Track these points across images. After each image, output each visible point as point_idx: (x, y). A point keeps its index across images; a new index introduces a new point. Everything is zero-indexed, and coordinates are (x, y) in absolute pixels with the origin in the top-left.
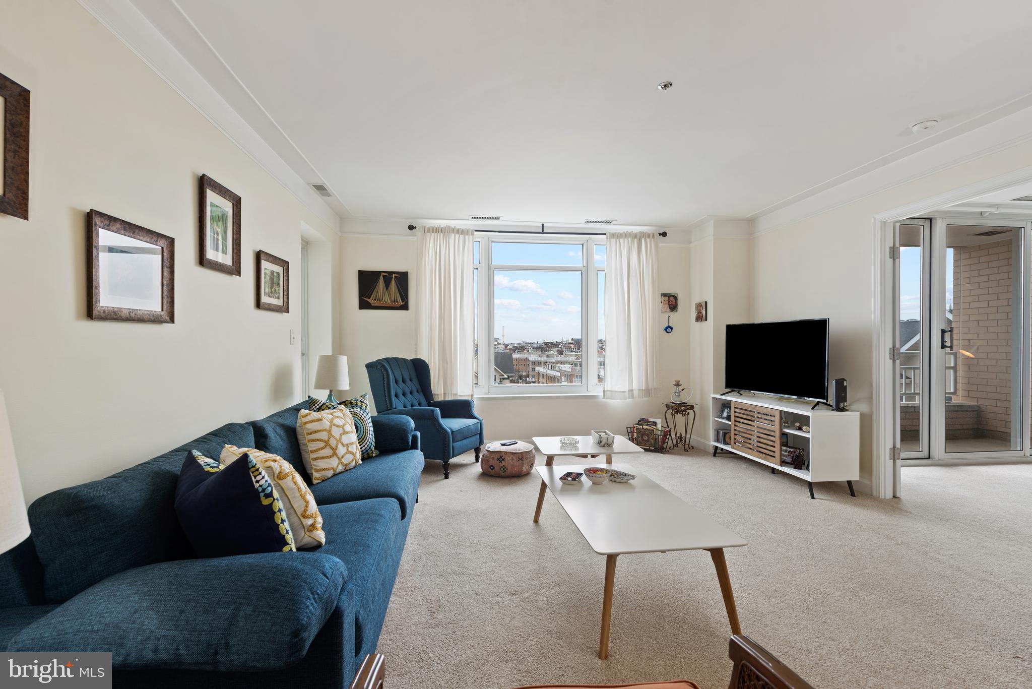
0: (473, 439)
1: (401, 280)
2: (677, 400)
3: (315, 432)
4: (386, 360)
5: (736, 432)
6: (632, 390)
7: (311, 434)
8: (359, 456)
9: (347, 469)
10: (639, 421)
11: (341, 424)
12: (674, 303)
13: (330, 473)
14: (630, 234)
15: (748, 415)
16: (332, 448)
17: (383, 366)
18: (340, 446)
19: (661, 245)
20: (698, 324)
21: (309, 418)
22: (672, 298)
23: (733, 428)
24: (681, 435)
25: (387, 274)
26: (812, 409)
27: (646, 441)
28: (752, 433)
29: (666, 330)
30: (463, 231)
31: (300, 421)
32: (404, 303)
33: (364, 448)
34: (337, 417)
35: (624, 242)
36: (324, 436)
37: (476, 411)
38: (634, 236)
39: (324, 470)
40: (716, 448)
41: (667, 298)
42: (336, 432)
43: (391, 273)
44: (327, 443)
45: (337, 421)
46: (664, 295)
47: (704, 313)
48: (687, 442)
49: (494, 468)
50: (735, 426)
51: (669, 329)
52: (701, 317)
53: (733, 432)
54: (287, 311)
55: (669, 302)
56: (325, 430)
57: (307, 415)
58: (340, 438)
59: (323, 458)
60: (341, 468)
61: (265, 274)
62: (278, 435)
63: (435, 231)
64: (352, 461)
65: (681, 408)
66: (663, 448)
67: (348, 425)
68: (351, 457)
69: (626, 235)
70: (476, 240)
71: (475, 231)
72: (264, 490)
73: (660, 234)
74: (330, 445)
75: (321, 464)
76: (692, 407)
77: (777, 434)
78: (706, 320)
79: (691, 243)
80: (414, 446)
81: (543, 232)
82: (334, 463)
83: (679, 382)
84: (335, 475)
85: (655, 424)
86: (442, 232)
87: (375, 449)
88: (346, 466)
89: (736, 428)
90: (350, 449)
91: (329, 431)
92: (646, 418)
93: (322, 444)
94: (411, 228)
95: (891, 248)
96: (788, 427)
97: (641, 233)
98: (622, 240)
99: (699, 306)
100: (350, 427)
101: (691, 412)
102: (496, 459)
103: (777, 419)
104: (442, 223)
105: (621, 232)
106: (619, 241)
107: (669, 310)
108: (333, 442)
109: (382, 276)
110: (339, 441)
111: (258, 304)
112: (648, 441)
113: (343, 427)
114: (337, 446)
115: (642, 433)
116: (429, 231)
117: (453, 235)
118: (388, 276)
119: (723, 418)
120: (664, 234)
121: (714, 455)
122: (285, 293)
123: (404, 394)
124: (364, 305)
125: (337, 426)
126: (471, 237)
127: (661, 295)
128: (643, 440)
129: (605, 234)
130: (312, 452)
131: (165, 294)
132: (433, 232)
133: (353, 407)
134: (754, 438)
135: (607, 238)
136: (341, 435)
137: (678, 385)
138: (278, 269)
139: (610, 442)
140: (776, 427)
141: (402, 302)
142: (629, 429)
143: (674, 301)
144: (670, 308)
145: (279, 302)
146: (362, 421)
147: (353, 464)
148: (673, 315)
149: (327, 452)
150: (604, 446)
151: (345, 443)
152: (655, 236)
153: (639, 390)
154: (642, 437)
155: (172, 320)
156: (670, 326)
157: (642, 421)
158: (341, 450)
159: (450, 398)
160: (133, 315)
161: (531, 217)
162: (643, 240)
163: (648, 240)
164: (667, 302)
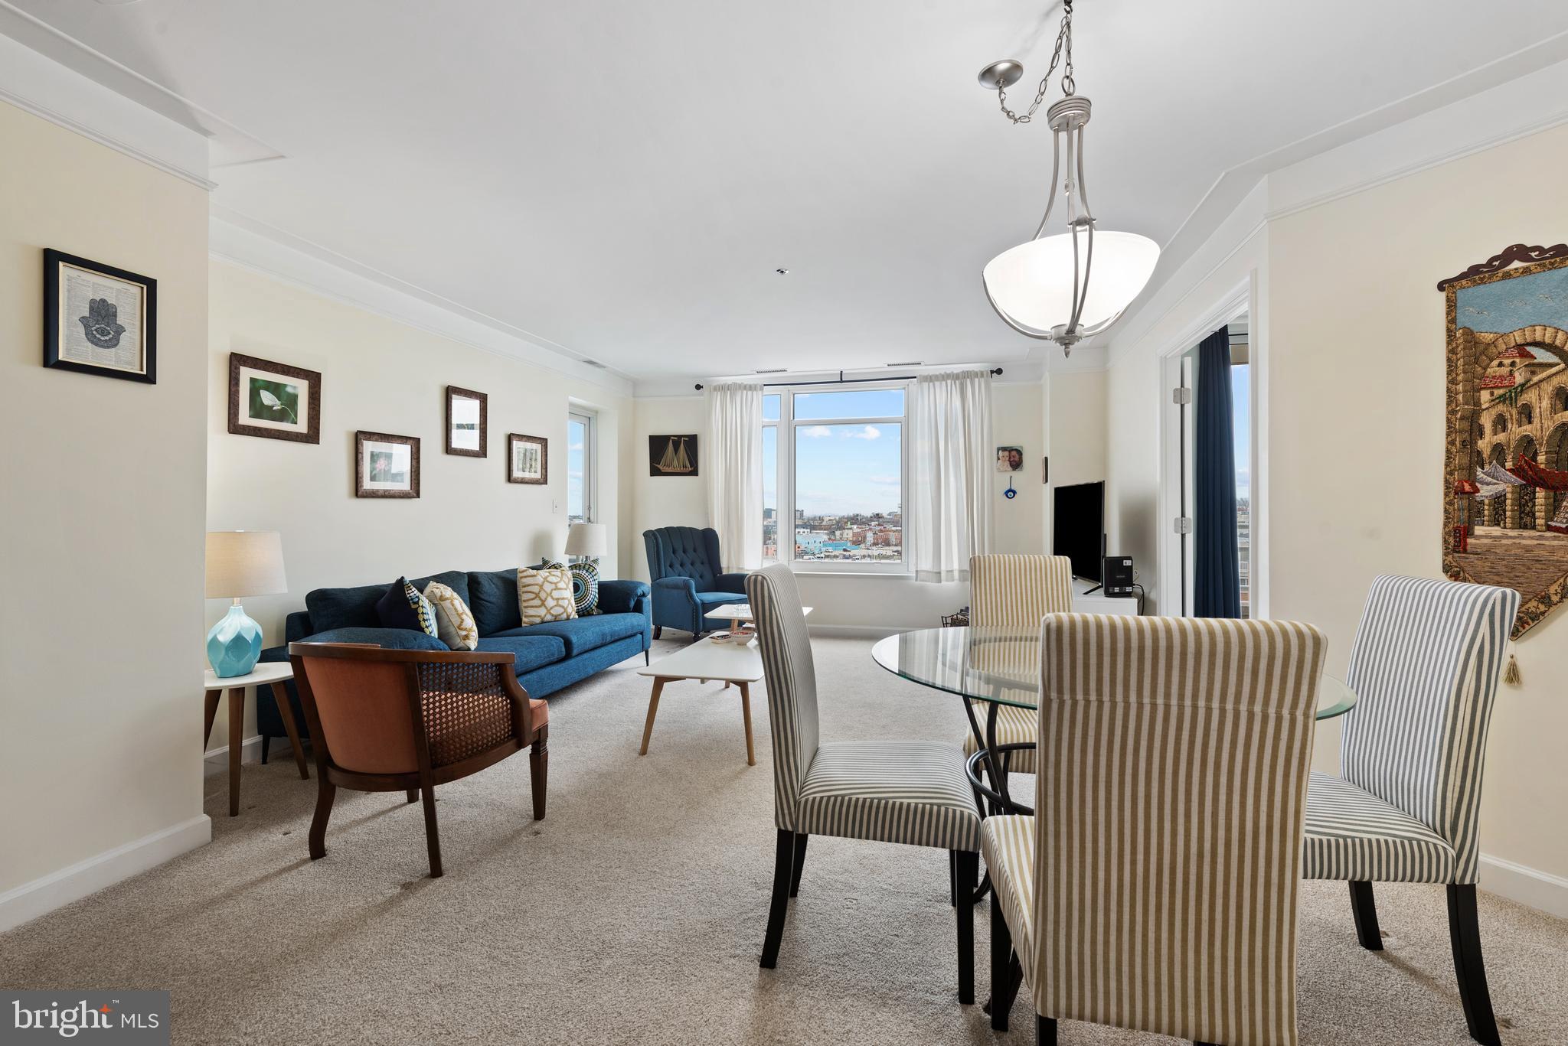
1: (689, 445)
3: (529, 585)
6: (952, 571)
7: (525, 586)
8: (573, 611)
9: (558, 619)
11: (556, 581)
12: (1017, 459)
13: (538, 620)
14: (949, 375)
16: (541, 599)
17: (654, 535)
18: (549, 599)
19: (996, 385)
20: (1044, 486)
21: (525, 574)
22: (1014, 453)
25: (676, 438)
26: (1086, 593)
29: (1006, 493)
30: (750, 386)
31: (519, 575)
32: (694, 469)
33: (580, 606)
34: (554, 575)
35: (941, 386)
36: (536, 589)
38: (955, 377)
39: (531, 616)
41: (1007, 453)
42: (548, 587)
43: (680, 437)
44: (537, 595)
45: (550, 579)
46: (1004, 449)
47: (1045, 471)
51: (1011, 493)
52: (1043, 478)
54: (545, 482)
55: (1010, 458)
56: (537, 585)
57: (523, 572)
58: (551, 593)
59: (532, 607)
60: (549, 618)
61: (519, 452)
62: (494, 584)
67: (562, 582)
68: (562, 610)
69: (945, 377)
70: (765, 393)
71: (764, 385)
72: (412, 599)
73: (992, 372)
74: (539, 597)
75: (530, 612)
78: (1047, 481)
80: (638, 608)
81: (842, 381)
82: (542, 612)
84: (542, 622)
86: (728, 389)
87: (599, 608)
88: (556, 616)
90: (561, 602)
91: (541, 586)
93: (533, 596)
94: (698, 387)
95: (1176, 390)
97: (962, 372)
98: (937, 384)
100: (567, 585)
104: (729, 380)
105: (938, 373)
106: (934, 385)
107: (1010, 468)
108: (543, 595)
109: (671, 441)
110: (550, 595)
111: (510, 479)
113: (556, 584)
114: (546, 599)
116: (715, 389)
117: (740, 392)
118: (677, 440)
120: (999, 371)
122: (544, 467)
123: (681, 565)
124: (655, 472)
125: (551, 583)
126: (760, 392)
127: (998, 450)
129: (915, 377)
130: (524, 601)
131: (413, 477)
132: (720, 390)
135: (917, 382)
136: (553, 590)
138: (534, 446)
141: (692, 467)
142: (944, 619)
143: (1017, 456)
144: (1011, 466)
145: (536, 476)
146: (585, 582)
147: (564, 616)
148: (1016, 474)
149: (537, 602)
151: (558, 598)
152: (985, 375)
153: (959, 571)
155: (418, 496)
156: (1013, 488)
158: (550, 603)
160: (386, 494)
162: (968, 380)
163: (976, 380)
164: (1008, 458)
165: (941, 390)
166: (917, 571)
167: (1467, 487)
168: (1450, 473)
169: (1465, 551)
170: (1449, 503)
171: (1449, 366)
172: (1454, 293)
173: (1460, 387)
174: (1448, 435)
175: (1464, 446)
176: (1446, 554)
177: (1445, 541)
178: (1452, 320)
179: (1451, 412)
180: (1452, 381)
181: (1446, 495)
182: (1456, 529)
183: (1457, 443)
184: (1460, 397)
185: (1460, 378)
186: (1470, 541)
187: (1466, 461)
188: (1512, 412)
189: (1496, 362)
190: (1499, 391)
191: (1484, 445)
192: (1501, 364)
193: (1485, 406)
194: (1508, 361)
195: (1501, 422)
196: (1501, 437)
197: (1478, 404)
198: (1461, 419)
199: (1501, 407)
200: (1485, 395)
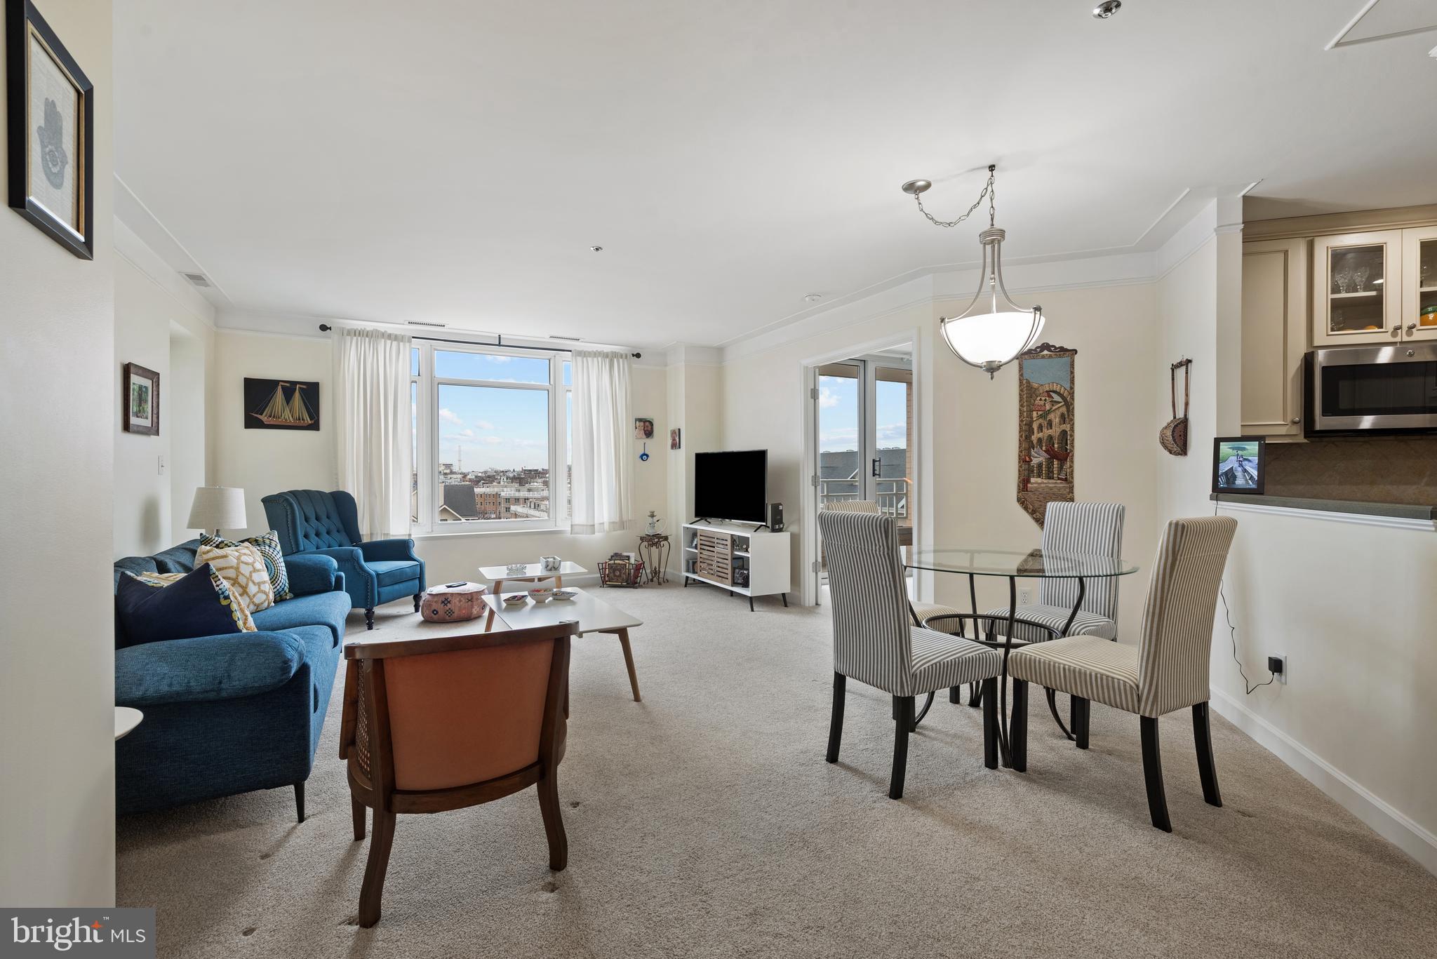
0: (410, 583)
1: (311, 392)
2: (651, 532)
3: (222, 569)
4: (294, 493)
5: (701, 560)
6: (603, 523)
8: (271, 596)
9: (259, 609)
10: (612, 557)
11: (250, 562)
12: (649, 429)
14: (600, 353)
15: (710, 542)
16: (241, 586)
17: (287, 500)
18: (251, 584)
19: (634, 366)
20: (674, 452)
21: (211, 555)
22: (647, 424)
23: (699, 555)
24: (655, 569)
25: (288, 385)
26: (755, 531)
27: (618, 576)
28: (713, 558)
29: (641, 457)
30: (396, 336)
31: (202, 558)
32: (313, 422)
33: (275, 590)
34: (245, 554)
35: (593, 361)
36: (232, 573)
37: (416, 552)
38: (605, 355)
40: (687, 578)
41: (642, 424)
42: (245, 570)
43: (294, 383)
44: (234, 581)
45: (244, 559)
46: (640, 420)
47: (678, 440)
48: (661, 575)
49: (437, 612)
50: (701, 553)
51: (644, 457)
52: (676, 445)
53: (699, 560)
54: (157, 433)
55: (644, 427)
56: (232, 567)
57: (208, 552)
58: (251, 576)
61: (134, 389)
63: (357, 334)
64: (265, 601)
65: (655, 540)
66: (636, 583)
67: (257, 562)
68: (264, 597)
69: (596, 354)
70: (413, 346)
71: (413, 337)
72: (223, 593)
73: (633, 355)
74: (239, 583)
76: (666, 538)
77: (729, 558)
78: (680, 448)
79: (666, 365)
80: (338, 587)
81: (499, 345)
83: (653, 512)
85: (628, 558)
86: (367, 336)
87: (289, 592)
88: (258, 606)
89: (701, 556)
90: (262, 587)
91: (237, 569)
92: (620, 553)
94: (324, 328)
95: (812, 389)
96: (739, 550)
97: (612, 352)
98: (590, 359)
99: (673, 432)
100: (260, 565)
101: (665, 542)
102: (440, 602)
103: (729, 543)
104: (369, 326)
105: (590, 350)
106: (587, 360)
107: (644, 436)
108: (242, 580)
109: (280, 387)
110: (250, 579)
111: (126, 427)
112: (620, 576)
113: (251, 565)
114: (247, 585)
115: (613, 568)
116: (349, 333)
117: (383, 340)
118: (290, 388)
119: (692, 548)
120: (638, 356)
121: (686, 586)
122: (155, 412)
123: (317, 535)
124: (251, 422)
125: (246, 564)
126: (407, 344)
127: (636, 421)
128: (615, 576)
129: (571, 351)
132: (355, 335)
133: (259, 545)
134: (714, 563)
135: (572, 355)
136: (251, 573)
137: (652, 516)
138: (147, 383)
139: (556, 566)
140: (728, 551)
141: (311, 420)
142: (601, 566)
143: (650, 427)
144: (645, 434)
145: (147, 423)
146: (273, 560)
147: (266, 604)
148: (648, 441)
150: (551, 570)
151: (256, 581)
152: (628, 357)
153: (610, 523)
154: (614, 572)
156: (646, 453)
157: (616, 556)
158: (252, 589)
159: (379, 538)
161: (486, 327)
162: (615, 360)
163: (621, 360)
164: (642, 428)
165: (593, 364)
166: (572, 525)
167: (1028, 459)
168: (1021, 452)
169: (1027, 491)
170: (1020, 467)
171: (1020, 398)
172: (1022, 362)
174: (1020, 432)
175: (1026, 439)
176: (1019, 492)
177: (1019, 486)
178: (1021, 375)
179: (1021, 421)
180: (1022, 406)
181: (1019, 463)
182: (1024, 480)
183: (1024, 437)
184: (1025, 414)
185: (1025, 404)
186: (1029, 485)
187: (1027, 446)
188: (1045, 423)
189: (1039, 398)
190: (1040, 413)
191: (1034, 438)
192: (1041, 400)
193: (1034, 419)
194: (1043, 398)
195: (1040, 428)
196: (1040, 435)
197: (1032, 418)
198: (1025, 425)
199: (1041, 420)
200: (1035, 414)
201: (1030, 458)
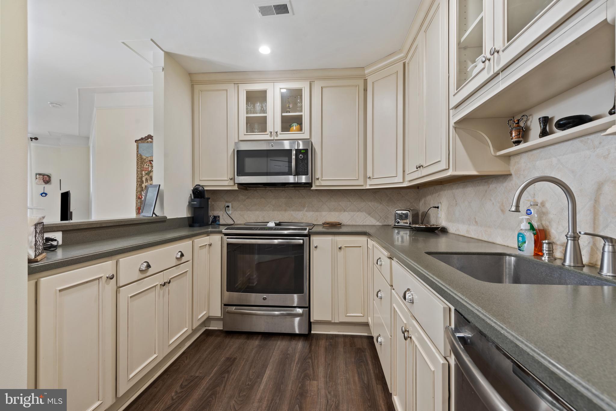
12: (47, 179)
19: (34, 144)
22: (46, 176)
29: (41, 194)
41: (42, 176)
46: (40, 174)
51: (44, 194)
55: (43, 178)
73: (32, 138)
79: (60, 146)
120: (36, 139)
127: (36, 174)
144: (45, 182)
148: (47, 186)
156: (45, 192)
164: (42, 179)
167: (140, 197)
168: (137, 193)
169: (139, 214)
170: (137, 201)
171: (137, 164)
172: (138, 144)
173: (139, 170)
174: (137, 182)
175: (140, 186)
176: (136, 215)
177: (136, 211)
178: (138, 151)
179: (137, 176)
180: (138, 168)
181: (136, 199)
182: (138, 208)
183: (139, 185)
184: (139, 172)
185: (139, 167)
187: (140, 189)
188: (149, 178)
189: (146, 164)
190: (146, 172)
191: (143, 185)
192: (146, 165)
193: (144, 175)
194: (148, 164)
195: (147, 180)
196: (146, 184)
197: (142, 174)
198: (139, 178)
199: (147, 176)
200: (144, 173)
201: (141, 196)
